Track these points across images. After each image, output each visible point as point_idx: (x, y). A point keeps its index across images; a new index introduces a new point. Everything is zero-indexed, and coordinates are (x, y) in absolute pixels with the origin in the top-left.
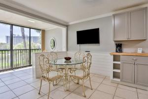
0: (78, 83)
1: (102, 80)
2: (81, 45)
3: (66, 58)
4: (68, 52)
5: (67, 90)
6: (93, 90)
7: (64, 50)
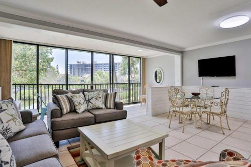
0: (208, 124)
1: (241, 124)
2: (204, 78)
3: (193, 94)
4: (184, 87)
5: (199, 128)
6: (231, 131)
7: (178, 84)
